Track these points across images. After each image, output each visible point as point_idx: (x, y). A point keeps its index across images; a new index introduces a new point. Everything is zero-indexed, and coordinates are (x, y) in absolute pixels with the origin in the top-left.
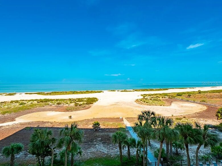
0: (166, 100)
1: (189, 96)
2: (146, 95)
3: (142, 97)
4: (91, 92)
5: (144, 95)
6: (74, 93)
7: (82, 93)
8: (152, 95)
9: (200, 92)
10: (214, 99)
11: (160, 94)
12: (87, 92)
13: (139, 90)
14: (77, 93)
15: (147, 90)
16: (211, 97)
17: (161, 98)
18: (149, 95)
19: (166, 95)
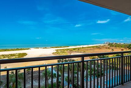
0: (69, 52)
1: (79, 49)
2: (58, 50)
3: (56, 51)
4: (21, 49)
5: (57, 50)
6: (5, 50)
7: (13, 50)
8: (62, 50)
9: (83, 48)
10: (89, 51)
11: (65, 49)
12: (18, 49)
13: (54, 48)
14: (8, 50)
15: (59, 47)
16: (87, 50)
17: (66, 51)
18: (60, 50)
19: (68, 49)
